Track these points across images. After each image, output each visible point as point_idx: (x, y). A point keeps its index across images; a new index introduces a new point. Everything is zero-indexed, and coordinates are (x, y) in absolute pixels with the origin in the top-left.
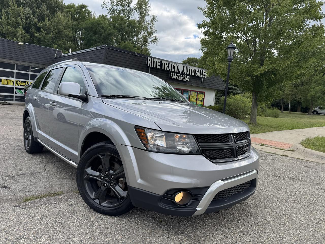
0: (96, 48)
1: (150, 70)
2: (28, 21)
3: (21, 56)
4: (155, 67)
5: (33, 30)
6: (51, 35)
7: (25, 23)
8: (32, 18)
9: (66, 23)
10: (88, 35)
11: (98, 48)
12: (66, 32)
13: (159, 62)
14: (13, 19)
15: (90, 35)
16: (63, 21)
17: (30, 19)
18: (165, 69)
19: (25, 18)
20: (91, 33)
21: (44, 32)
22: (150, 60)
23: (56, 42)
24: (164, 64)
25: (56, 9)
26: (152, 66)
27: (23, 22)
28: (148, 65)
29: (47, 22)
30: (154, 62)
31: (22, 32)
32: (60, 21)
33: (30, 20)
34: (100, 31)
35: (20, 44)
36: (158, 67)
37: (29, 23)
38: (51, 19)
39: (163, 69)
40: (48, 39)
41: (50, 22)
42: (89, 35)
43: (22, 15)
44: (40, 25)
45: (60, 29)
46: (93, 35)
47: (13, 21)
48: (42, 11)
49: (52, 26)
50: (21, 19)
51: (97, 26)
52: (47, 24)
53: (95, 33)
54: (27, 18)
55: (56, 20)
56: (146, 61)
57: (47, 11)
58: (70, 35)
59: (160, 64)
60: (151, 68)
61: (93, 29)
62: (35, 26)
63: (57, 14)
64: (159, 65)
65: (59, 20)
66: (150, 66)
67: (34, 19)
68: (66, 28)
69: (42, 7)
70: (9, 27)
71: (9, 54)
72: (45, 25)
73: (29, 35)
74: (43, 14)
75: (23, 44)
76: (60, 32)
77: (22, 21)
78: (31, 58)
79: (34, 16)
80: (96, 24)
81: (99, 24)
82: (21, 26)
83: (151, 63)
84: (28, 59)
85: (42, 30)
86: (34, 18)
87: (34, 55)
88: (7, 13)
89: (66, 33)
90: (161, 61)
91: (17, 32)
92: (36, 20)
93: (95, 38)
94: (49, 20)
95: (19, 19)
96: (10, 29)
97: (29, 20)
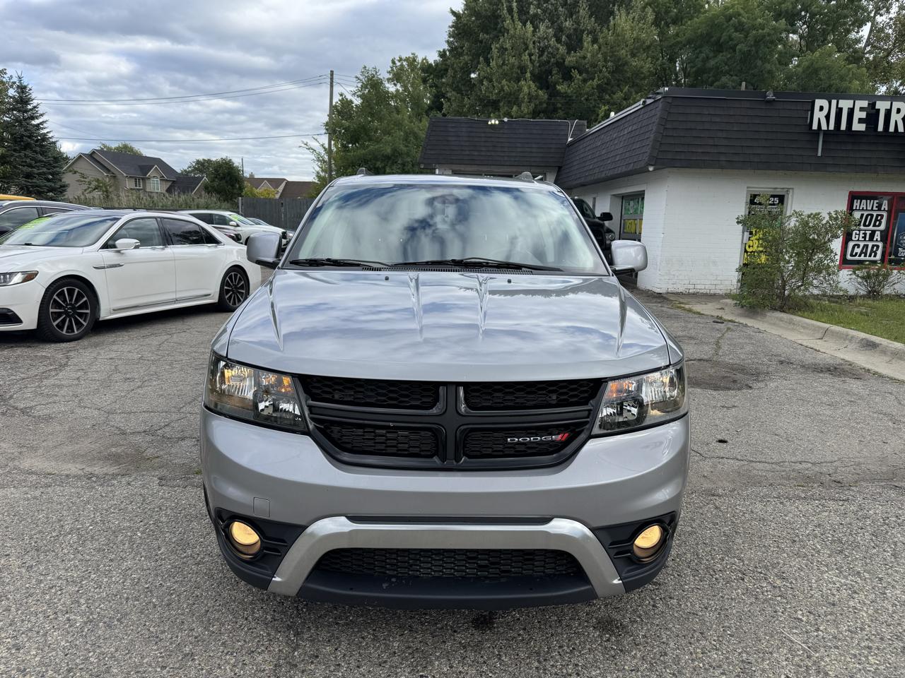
0: (644, 102)
1: (823, 141)
2: (544, 58)
3: (493, 154)
4: (843, 127)
5: (555, 76)
6: (595, 82)
7: (538, 65)
8: (552, 48)
9: (637, 39)
10: (697, 57)
11: (649, 101)
12: (635, 63)
13: (862, 109)
14: (512, 60)
15: (703, 58)
16: (627, 36)
17: (550, 49)
18: (892, 129)
19: (537, 51)
20: (706, 50)
21: (578, 76)
22: (821, 108)
23: (607, 97)
24: (888, 113)
25: (614, 6)
26: (832, 127)
27: (534, 61)
28: (815, 127)
29: (589, 48)
30: (839, 111)
31: (529, 87)
32: (620, 38)
33: (548, 53)
34: (731, 39)
35: (492, 125)
36: (858, 127)
37: (548, 62)
38: (600, 35)
39: (880, 128)
40: (587, 94)
41: (596, 46)
42: (700, 59)
43: (531, 46)
44: (571, 59)
45: (619, 59)
46: (711, 55)
47: (513, 65)
48: (578, 23)
49: (599, 56)
50: (530, 55)
51: (724, 26)
52: (589, 55)
53: (719, 47)
54: (542, 51)
55: (610, 38)
56: (809, 113)
57: (590, 17)
58: (645, 70)
59: (867, 114)
60: (827, 133)
61: (713, 37)
62: (560, 65)
63: (614, 19)
64: (861, 121)
65: (618, 35)
66: (824, 127)
67: (558, 49)
68: (637, 53)
69: (579, 12)
70: (504, 82)
71: (467, 153)
72: (584, 58)
73: (544, 94)
74: (581, 30)
75: (497, 122)
76: (620, 67)
77: (531, 59)
78: (514, 154)
79: (559, 40)
80: (722, 19)
81: (729, 18)
82: (528, 75)
83: (828, 117)
84: (506, 158)
85: (575, 73)
86: (559, 45)
87: (519, 145)
88: (503, 50)
89: (636, 66)
90: (872, 105)
91: (520, 90)
92: (562, 49)
93: (717, 63)
94: (595, 41)
95: (526, 57)
96: (506, 88)
97: (546, 53)
